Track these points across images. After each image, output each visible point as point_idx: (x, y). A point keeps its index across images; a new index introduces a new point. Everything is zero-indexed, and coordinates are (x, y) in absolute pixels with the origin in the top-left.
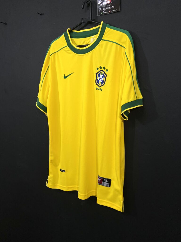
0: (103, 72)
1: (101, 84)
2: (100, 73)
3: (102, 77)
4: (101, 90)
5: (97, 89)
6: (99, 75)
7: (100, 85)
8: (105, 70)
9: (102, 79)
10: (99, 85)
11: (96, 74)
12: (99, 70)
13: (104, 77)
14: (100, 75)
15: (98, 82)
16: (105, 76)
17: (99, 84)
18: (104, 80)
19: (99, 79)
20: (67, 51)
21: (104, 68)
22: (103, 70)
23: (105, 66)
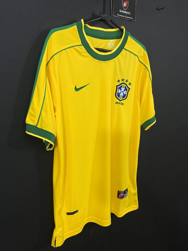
0: (125, 85)
1: (123, 98)
2: (122, 86)
3: (124, 90)
4: (123, 104)
5: (117, 103)
6: (120, 88)
7: (121, 99)
8: (127, 84)
9: (124, 93)
10: (119, 99)
11: (117, 86)
12: (121, 82)
13: (126, 91)
14: (122, 88)
15: (119, 96)
16: (128, 89)
17: (119, 97)
18: (127, 94)
19: (119, 92)
20: (82, 53)
21: (127, 81)
22: (126, 83)
23: (128, 79)
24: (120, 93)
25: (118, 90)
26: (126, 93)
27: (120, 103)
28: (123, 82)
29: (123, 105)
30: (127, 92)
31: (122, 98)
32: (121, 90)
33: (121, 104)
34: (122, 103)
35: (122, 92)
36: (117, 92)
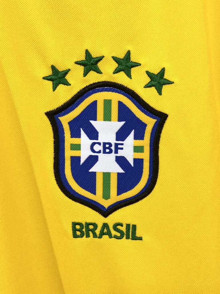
2: (94, 104)
3: (121, 135)
7: (106, 195)
9: (120, 153)
10: (98, 198)
16: (150, 122)
22: (121, 79)
23: (129, 48)
24: (93, 160)
25: (69, 140)
26: (138, 149)
27: (105, 225)
28: (93, 78)
29: (135, 238)
30: (146, 142)
31: (119, 193)
32: (93, 134)
33: (114, 233)
34: (123, 229)
35: (107, 148)
36: (69, 153)
